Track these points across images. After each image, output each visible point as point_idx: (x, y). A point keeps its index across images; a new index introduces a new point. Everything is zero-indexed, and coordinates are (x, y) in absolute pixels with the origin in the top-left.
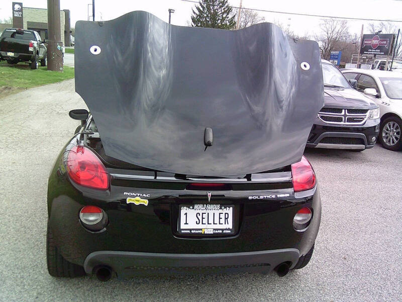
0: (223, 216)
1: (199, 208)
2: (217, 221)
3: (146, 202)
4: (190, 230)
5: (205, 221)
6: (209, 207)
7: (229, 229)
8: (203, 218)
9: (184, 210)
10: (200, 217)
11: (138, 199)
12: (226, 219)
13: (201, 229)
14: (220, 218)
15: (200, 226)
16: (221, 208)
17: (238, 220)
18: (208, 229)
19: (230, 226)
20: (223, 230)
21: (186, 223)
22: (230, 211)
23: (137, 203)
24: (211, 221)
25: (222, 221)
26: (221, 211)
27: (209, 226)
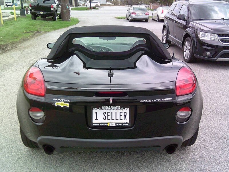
0: (122, 114)
1: (105, 109)
2: (118, 117)
3: (68, 105)
4: (100, 124)
5: (110, 117)
6: (112, 108)
7: (127, 123)
8: (108, 116)
9: (95, 110)
10: (106, 115)
11: (62, 103)
12: (125, 116)
13: (107, 123)
14: (120, 116)
15: (106, 121)
16: (121, 109)
17: (134, 116)
18: (112, 123)
19: (128, 121)
20: (122, 123)
21: (97, 119)
22: (127, 110)
23: (62, 106)
24: (114, 117)
25: (122, 117)
26: (121, 111)
27: (113, 121)
